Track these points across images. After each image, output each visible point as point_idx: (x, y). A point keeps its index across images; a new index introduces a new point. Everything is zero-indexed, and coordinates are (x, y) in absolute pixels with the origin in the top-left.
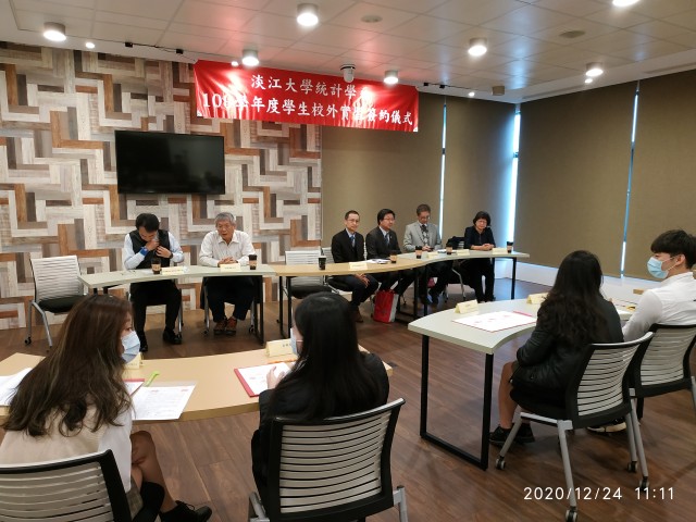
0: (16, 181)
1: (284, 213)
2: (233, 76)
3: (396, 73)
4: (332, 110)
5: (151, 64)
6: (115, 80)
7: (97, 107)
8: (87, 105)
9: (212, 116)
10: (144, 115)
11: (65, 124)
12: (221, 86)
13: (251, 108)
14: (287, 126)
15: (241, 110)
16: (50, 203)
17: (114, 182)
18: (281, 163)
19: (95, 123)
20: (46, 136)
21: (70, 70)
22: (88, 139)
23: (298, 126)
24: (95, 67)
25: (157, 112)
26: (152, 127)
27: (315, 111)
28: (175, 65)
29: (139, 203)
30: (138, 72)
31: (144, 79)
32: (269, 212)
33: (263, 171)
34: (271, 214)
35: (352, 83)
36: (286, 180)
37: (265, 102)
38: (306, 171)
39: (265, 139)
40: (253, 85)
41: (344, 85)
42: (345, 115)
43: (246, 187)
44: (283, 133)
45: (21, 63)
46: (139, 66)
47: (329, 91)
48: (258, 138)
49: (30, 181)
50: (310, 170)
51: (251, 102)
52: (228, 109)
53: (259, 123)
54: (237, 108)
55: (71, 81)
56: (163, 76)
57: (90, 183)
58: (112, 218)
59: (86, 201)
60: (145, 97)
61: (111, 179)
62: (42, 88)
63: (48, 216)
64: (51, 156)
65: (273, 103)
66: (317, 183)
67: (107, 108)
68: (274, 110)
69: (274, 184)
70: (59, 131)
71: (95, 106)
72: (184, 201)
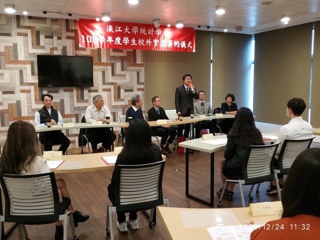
1: (125, 96)
2: (97, 26)
3: (182, 22)
4: (149, 42)
5: (55, 21)
6: (37, 29)
7: (27, 43)
8: (23, 42)
9: (87, 46)
10: (51, 47)
11: (12, 52)
12: (91, 31)
13: (106, 42)
14: (125, 51)
15: (101, 43)
16: (4, 93)
17: (37, 81)
18: (123, 69)
19: (26, 51)
20: (2, 58)
21: (14, 25)
22: (23, 60)
23: (132, 50)
24: (27, 23)
25: (58, 45)
26: (56, 53)
27: (140, 42)
28: (67, 21)
29: (49, 92)
30: (48, 25)
31: (51, 28)
32: (117, 95)
33: (113, 74)
34: (118, 97)
35: (159, 28)
36: (125, 79)
37: (114, 39)
38: (136, 73)
39: (114, 58)
40: (107, 31)
41: (155, 29)
42: (156, 44)
43: (104, 83)
44: (124, 54)
46: (49, 22)
47: (147, 32)
48: (111, 57)
50: (138, 73)
51: (106, 39)
52: (95, 43)
53: (111, 50)
54: (100, 43)
55: (15, 30)
56: (61, 26)
57: (24, 82)
58: (36, 100)
59: (22, 91)
60: (52, 37)
61: (35, 80)
63: (3, 100)
64: (5, 68)
65: (118, 39)
66: (142, 80)
67: (32, 44)
68: (119, 43)
69: (119, 81)
70: (9, 56)
71: (27, 42)
72: (72, 91)
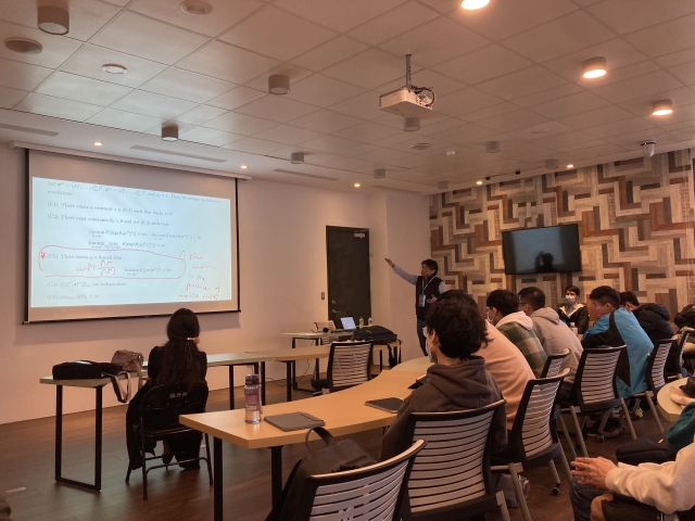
0: (459, 269)
1: (648, 287)
5: (529, 181)
6: (508, 197)
8: (493, 217)
10: (525, 218)
11: (482, 232)
16: (474, 283)
17: (503, 267)
18: (641, 238)
19: (498, 227)
20: (473, 240)
21: (485, 197)
22: (494, 239)
23: (659, 200)
24: (498, 192)
25: (533, 213)
26: (529, 225)
28: (544, 177)
29: (524, 281)
30: (522, 188)
31: (524, 192)
32: (630, 285)
33: (622, 248)
38: (672, 243)
39: (623, 219)
43: (606, 264)
44: (643, 210)
45: (462, 200)
48: (617, 219)
49: (465, 269)
50: (677, 242)
53: (617, 206)
55: (486, 203)
56: (536, 187)
57: (495, 268)
59: (493, 281)
60: (522, 205)
62: (471, 212)
63: (474, 291)
64: (475, 252)
66: (686, 253)
67: (504, 218)
69: (634, 259)
70: (479, 237)
71: (497, 217)
72: (554, 279)
